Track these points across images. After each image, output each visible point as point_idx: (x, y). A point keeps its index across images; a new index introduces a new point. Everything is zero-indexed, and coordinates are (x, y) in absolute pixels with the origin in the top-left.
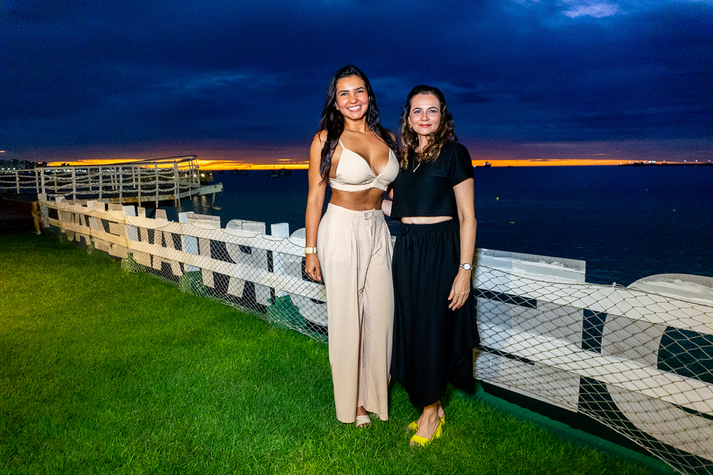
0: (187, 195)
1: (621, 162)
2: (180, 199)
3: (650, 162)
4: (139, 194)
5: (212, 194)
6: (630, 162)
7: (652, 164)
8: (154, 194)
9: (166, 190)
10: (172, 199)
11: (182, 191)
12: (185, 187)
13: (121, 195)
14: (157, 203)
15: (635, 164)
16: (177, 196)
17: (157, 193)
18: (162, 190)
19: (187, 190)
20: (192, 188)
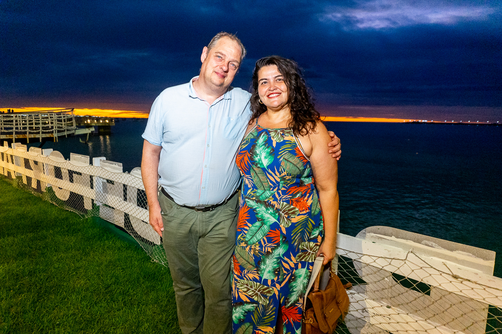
0: (64, 134)
1: (404, 121)
2: (58, 137)
3: (423, 121)
4: (28, 133)
5: (87, 134)
6: (410, 121)
7: (424, 123)
8: (39, 133)
9: (47, 131)
10: (52, 136)
11: (59, 132)
12: (62, 129)
13: (14, 133)
14: (41, 139)
15: (414, 122)
16: (55, 135)
17: (41, 132)
18: (45, 131)
19: (64, 131)
20: (68, 130)
